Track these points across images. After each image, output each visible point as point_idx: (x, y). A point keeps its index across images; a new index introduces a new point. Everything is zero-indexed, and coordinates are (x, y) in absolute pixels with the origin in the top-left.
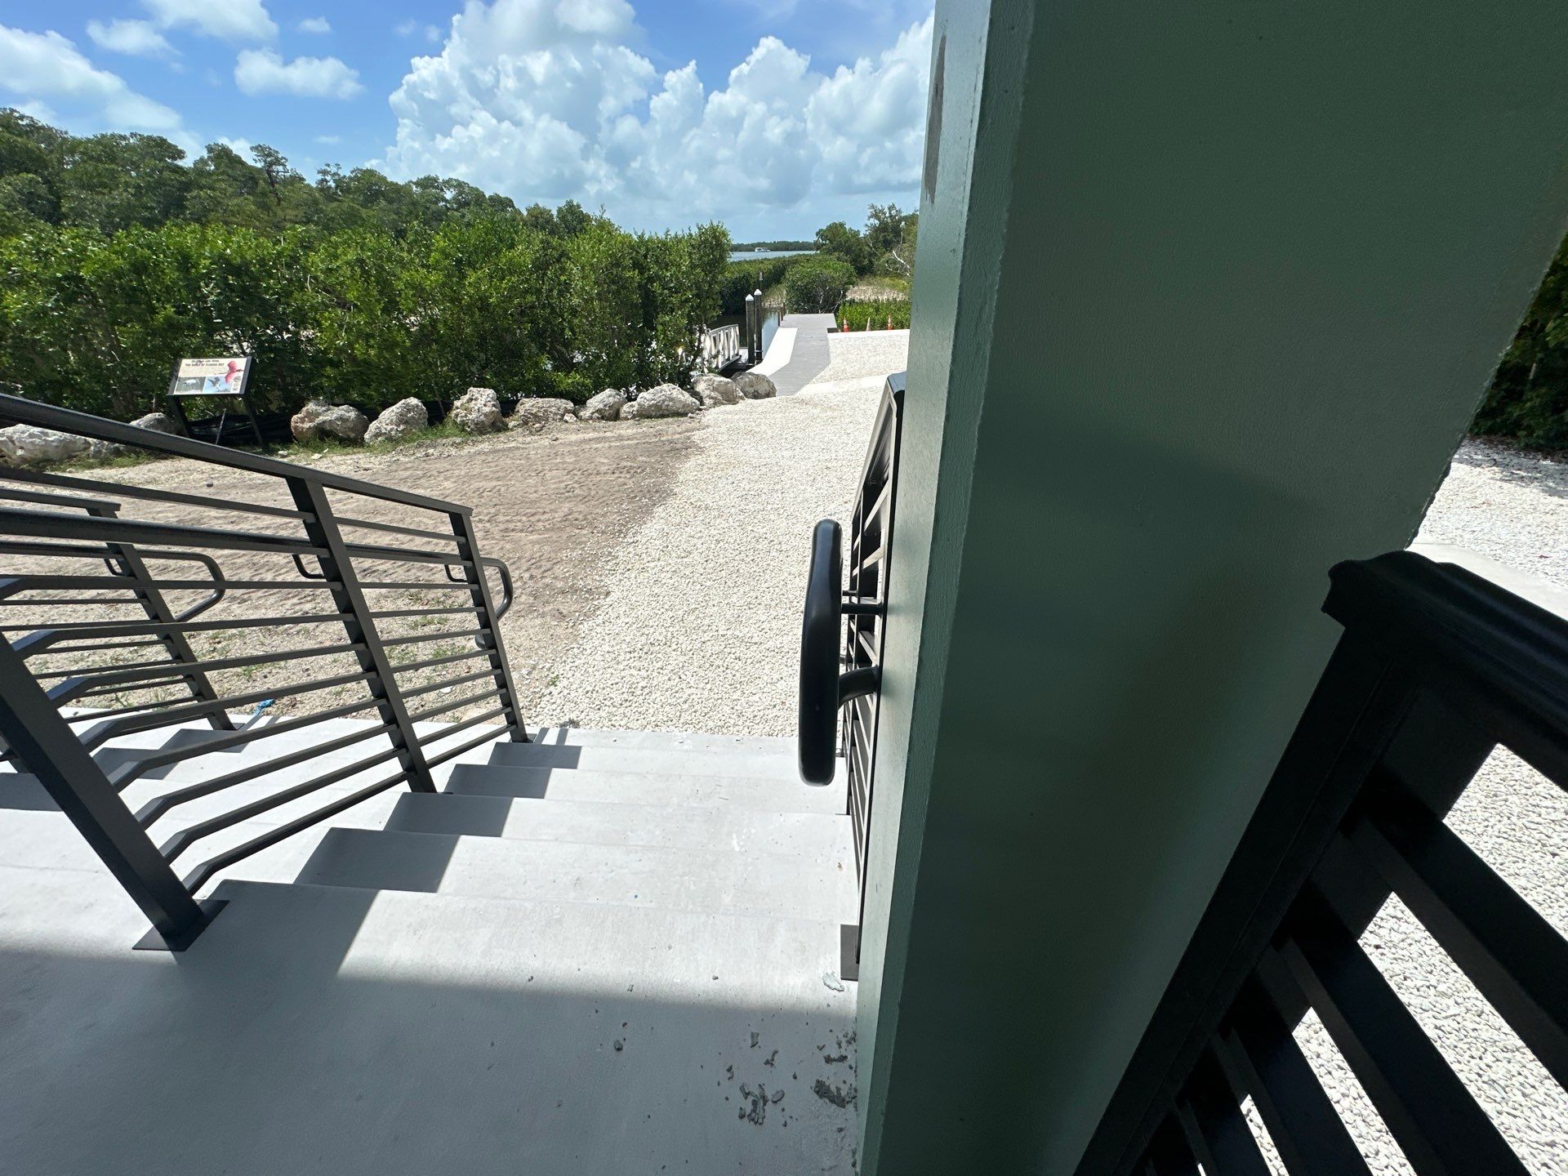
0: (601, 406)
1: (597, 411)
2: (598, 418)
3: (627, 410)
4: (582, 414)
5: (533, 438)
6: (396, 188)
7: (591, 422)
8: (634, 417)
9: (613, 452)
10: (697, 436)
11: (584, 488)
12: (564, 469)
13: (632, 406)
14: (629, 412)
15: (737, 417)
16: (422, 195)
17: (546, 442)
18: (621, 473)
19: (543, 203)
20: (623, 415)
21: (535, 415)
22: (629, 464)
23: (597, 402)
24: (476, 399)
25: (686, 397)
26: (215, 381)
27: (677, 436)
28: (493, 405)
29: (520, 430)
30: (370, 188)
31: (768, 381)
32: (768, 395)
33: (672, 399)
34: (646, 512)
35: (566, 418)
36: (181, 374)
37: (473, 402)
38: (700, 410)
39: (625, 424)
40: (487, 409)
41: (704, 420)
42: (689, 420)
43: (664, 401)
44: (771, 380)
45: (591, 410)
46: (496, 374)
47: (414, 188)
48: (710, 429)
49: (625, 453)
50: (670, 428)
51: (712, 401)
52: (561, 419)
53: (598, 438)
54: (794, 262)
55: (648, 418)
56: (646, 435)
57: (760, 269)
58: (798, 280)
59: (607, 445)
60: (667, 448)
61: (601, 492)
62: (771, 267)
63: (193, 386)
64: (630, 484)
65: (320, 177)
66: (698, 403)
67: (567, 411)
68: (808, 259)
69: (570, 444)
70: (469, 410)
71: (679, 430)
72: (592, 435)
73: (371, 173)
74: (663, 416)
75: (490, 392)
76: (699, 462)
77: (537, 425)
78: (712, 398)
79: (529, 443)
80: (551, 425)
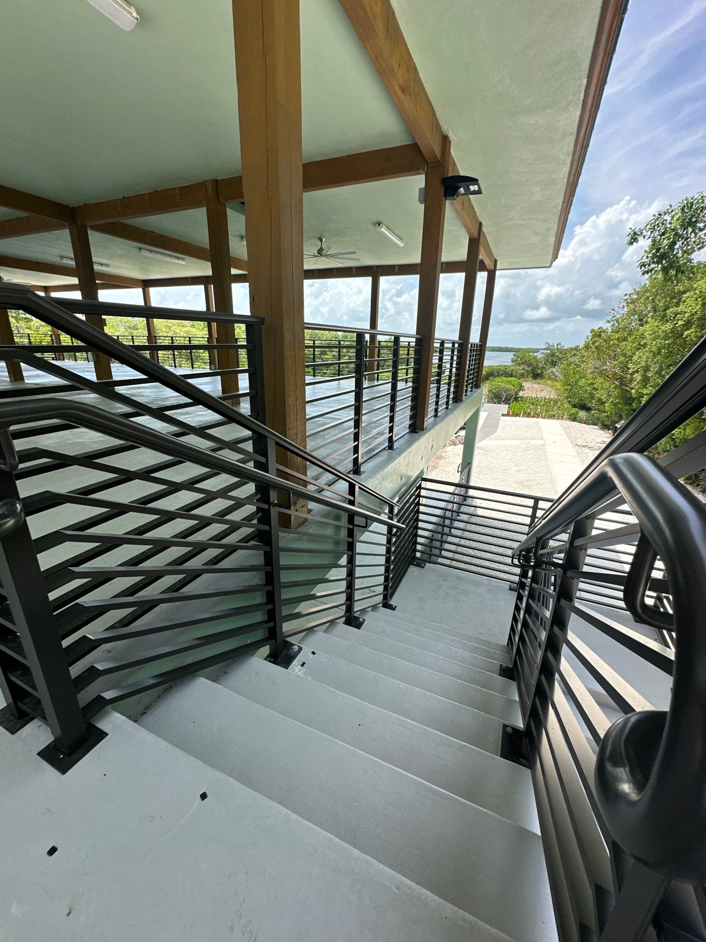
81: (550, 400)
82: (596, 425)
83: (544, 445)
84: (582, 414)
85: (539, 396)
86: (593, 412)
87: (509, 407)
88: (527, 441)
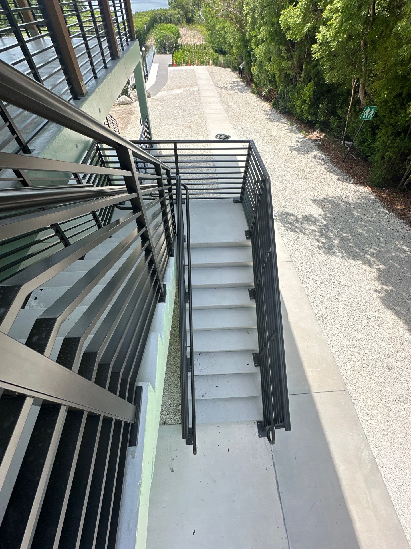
25: (129, 99)
42: (130, 106)
43: (124, 100)
50: (127, 108)
56: (122, 109)
60: (127, 113)
74: (124, 104)
78: (135, 99)
81: (200, 46)
82: (229, 67)
83: (198, 90)
84: (221, 58)
85: (192, 43)
86: (227, 56)
87: (173, 57)
88: (187, 89)
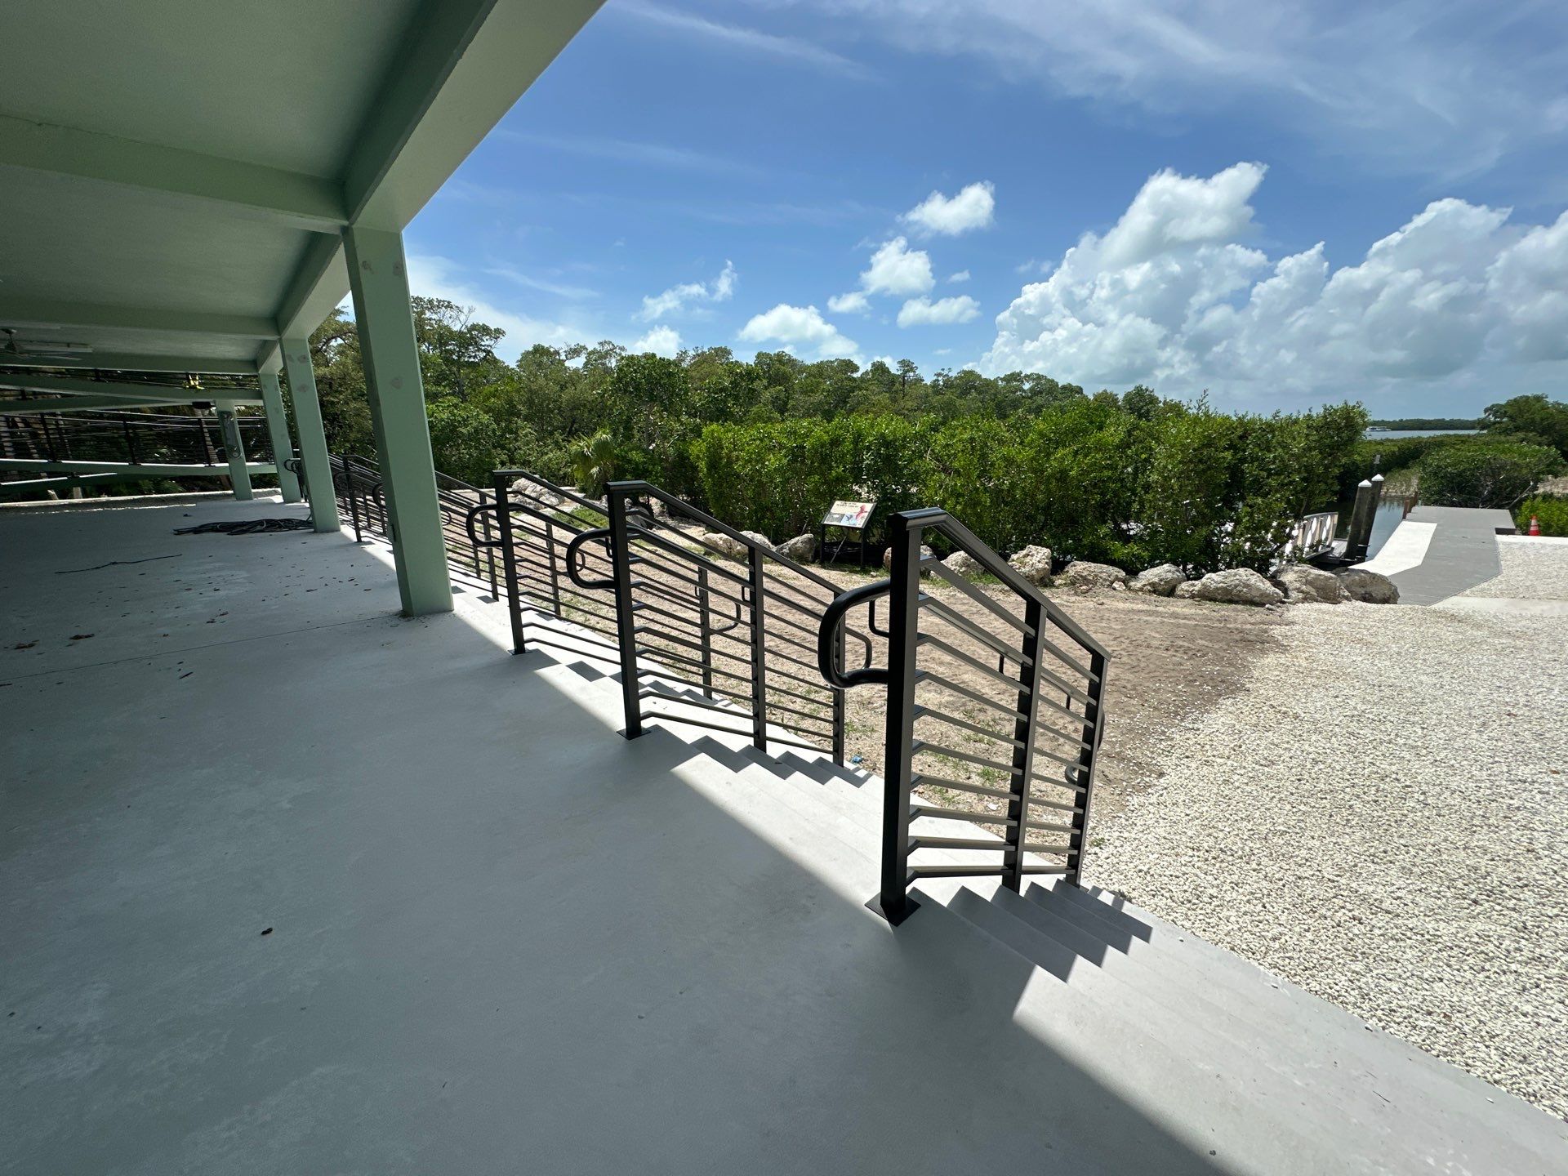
0: (1156, 580)
1: (1150, 584)
2: (1150, 591)
3: (1186, 588)
4: (1132, 584)
5: (1077, 598)
6: (987, 383)
7: (1140, 593)
8: (1193, 597)
9: (1166, 628)
10: (1277, 631)
11: (1133, 658)
12: (1110, 634)
13: (1193, 585)
14: (1187, 591)
15: (1339, 619)
16: (1004, 387)
17: (1091, 605)
18: (1177, 651)
19: (1111, 389)
20: (1178, 592)
21: (1084, 578)
22: (1186, 644)
23: (1150, 575)
24: (1032, 555)
25: (1267, 586)
26: (849, 518)
27: (1249, 626)
28: (1047, 563)
29: (1066, 589)
30: (969, 383)
31: (1390, 584)
32: (1385, 601)
33: (1247, 586)
34: (1209, 701)
35: (1114, 585)
36: (832, 511)
37: (1029, 557)
38: (1284, 603)
39: (1181, 602)
40: (1040, 566)
41: (1286, 615)
42: (1266, 612)
43: (1236, 586)
44: (1394, 583)
45: (1143, 582)
46: (1053, 536)
47: (1000, 383)
48: (1297, 627)
49: (1181, 632)
50: (1242, 617)
51: (1301, 596)
52: (1110, 586)
53: (1148, 611)
54: (1438, 444)
55: (1210, 600)
56: (1206, 618)
57: (1378, 451)
58: (1449, 465)
59: (1159, 619)
60: (1237, 637)
61: (1151, 666)
62: (1396, 449)
63: (837, 519)
64: (1188, 665)
65: (935, 378)
66: (1282, 594)
67: (1117, 579)
68: (1464, 440)
69: (1117, 611)
70: (1024, 564)
71: (1252, 620)
72: (1141, 607)
73: (971, 373)
74: (1231, 602)
75: (1047, 551)
76: (1282, 661)
77: (1084, 587)
78: (1302, 592)
79: (1074, 602)
80: (1097, 589)
